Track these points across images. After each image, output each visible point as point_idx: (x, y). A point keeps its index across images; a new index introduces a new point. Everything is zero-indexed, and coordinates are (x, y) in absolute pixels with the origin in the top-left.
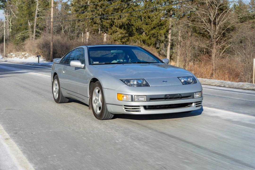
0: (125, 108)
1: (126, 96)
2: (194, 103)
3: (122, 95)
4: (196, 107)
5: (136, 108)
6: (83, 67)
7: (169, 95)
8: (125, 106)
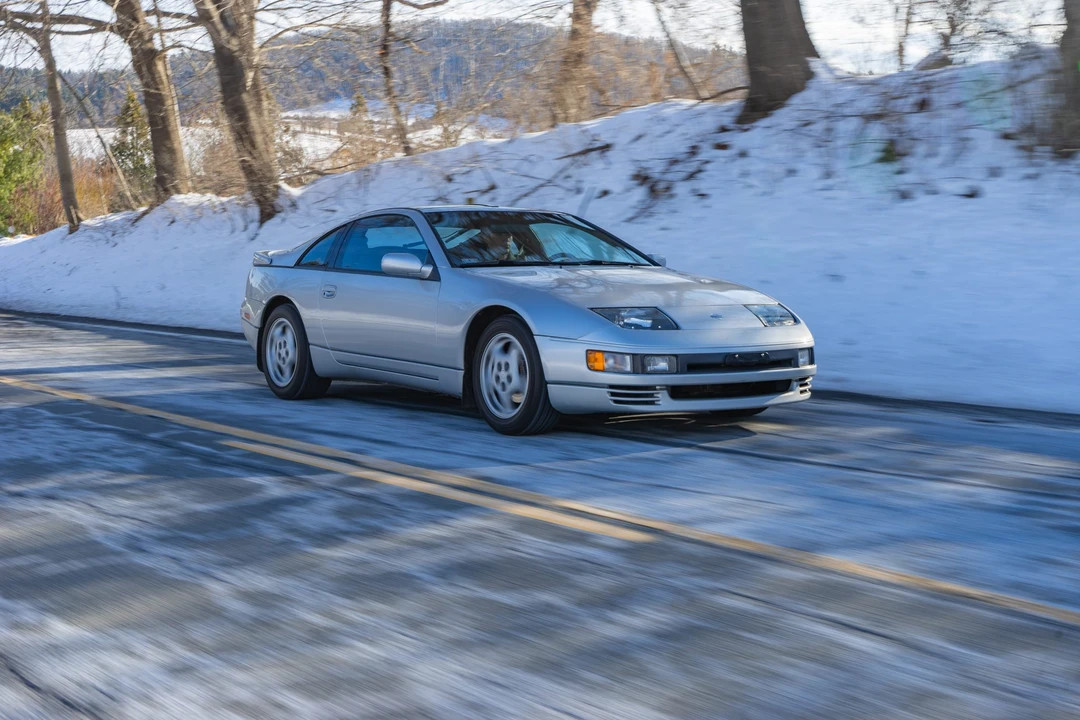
0: (613, 394)
1: (614, 358)
2: (796, 381)
3: (606, 355)
4: (802, 392)
5: (645, 393)
6: (428, 275)
7: (740, 354)
8: (612, 386)
